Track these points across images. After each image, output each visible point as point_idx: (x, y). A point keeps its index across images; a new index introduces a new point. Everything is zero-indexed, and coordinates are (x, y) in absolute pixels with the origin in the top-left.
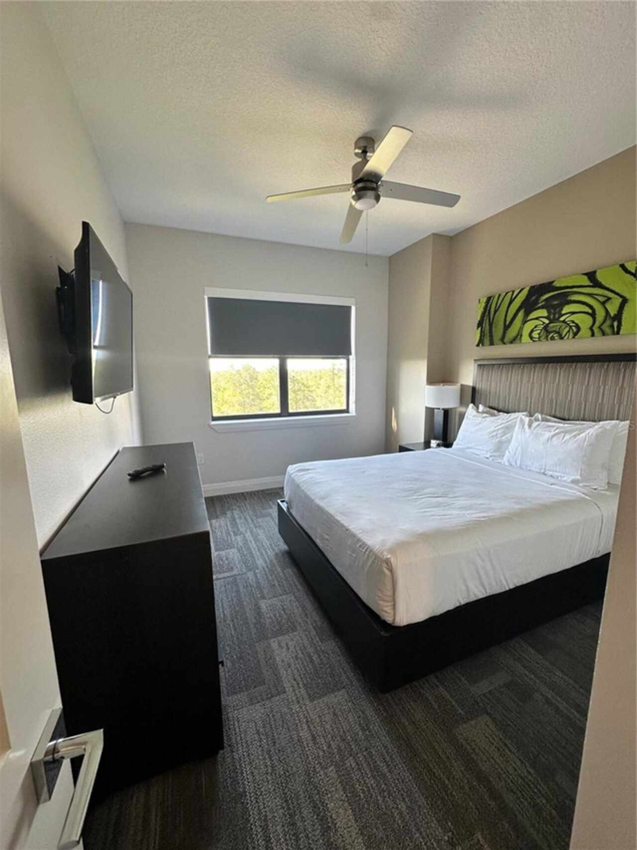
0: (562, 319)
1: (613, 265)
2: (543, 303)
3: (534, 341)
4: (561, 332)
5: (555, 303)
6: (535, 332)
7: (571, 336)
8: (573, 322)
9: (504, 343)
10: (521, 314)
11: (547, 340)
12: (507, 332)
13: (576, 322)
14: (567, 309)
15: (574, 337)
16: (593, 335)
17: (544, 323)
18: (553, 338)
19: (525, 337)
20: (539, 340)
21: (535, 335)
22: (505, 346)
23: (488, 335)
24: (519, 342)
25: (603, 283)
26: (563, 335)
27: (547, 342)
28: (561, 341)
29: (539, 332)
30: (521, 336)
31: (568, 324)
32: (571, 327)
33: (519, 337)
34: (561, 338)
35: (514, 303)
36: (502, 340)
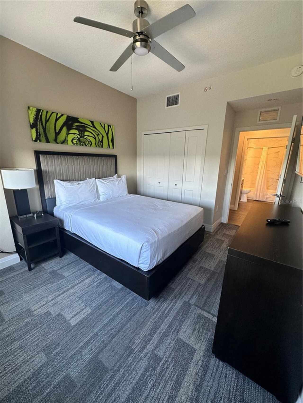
0: (85, 137)
1: (98, 122)
2: (76, 127)
3: (75, 145)
4: (85, 142)
5: (81, 129)
6: (74, 141)
7: (89, 146)
8: (89, 140)
9: (57, 143)
10: (65, 129)
11: (80, 145)
12: (58, 137)
13: (90, 140)
14: (86, 133)
15: (90, 146)
16: (96, 146)
17: (78, 137)
18: (82, 145)
19: (70, 142)
20: (77, 145)
21: (75, 141)
22: (58, 144)
23: (44, 135)
24: (66, 143)
25: (96, 127)
26: (87, 144)
27: (80, 146)
28: (86, 147)
29: (76, 141)
30: (67, 141)
31: (88, 140)
32: (89, 142)
33: (66, 141)
34: (86, 146)
35: (59, 120)
36: (56, 140)
